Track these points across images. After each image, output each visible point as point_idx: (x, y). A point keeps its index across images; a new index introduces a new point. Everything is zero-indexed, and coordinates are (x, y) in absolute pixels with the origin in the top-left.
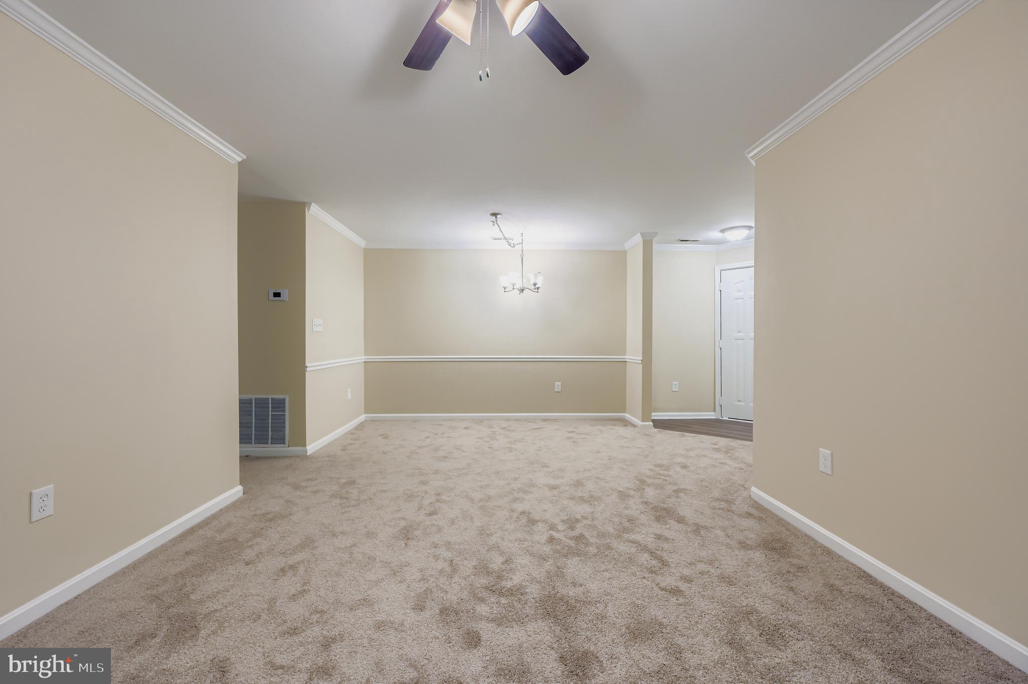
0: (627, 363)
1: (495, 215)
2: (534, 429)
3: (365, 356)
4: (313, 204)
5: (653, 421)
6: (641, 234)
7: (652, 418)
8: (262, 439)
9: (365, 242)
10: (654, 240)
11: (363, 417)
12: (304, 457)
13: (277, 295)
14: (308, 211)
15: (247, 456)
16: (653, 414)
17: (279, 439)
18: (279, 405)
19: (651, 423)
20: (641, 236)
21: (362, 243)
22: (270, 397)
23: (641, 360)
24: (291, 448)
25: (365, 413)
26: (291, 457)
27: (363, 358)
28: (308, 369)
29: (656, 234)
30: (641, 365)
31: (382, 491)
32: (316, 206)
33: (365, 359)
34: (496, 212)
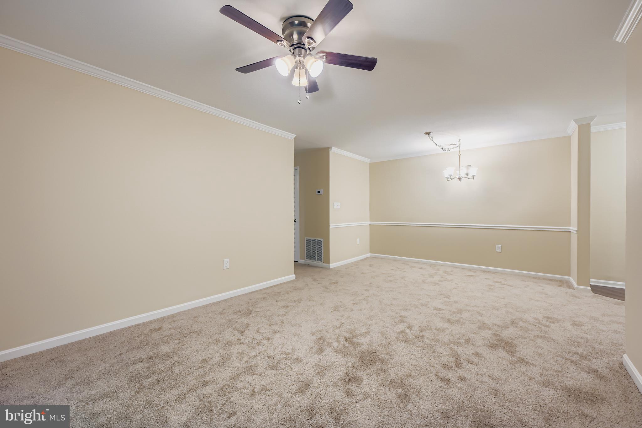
0: (571, 233)
1: (428, 133)
2: (469, 276)
3: (370, 221)
4: (332, 147)
5: (591, 286)
6: (574, 120)
7: (591, 284)
8: (314, 258)
9: (369, 159)
10: (591, 124)
11: (369, 255)
12: (328, 268)
13: (319, 192)
14: (331, 151)
15: (308, 265)
16: (591, 280)
17: (320, 259)
18: (320, 242)
19: (590, 288)
20: (575, 122)
21: (368, 161)
22: (317, 239)
23: (577, 231)
24: (324, 264)
25: (370, 253)
26: (323, 268)
27: (368, 223)
28: (331, 227)
29: (593, 118)
30: (577, 235)
31: (344, 289)
32: (335, 148)
33: (370, 223)
34: (428, 131)
